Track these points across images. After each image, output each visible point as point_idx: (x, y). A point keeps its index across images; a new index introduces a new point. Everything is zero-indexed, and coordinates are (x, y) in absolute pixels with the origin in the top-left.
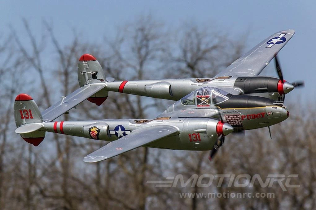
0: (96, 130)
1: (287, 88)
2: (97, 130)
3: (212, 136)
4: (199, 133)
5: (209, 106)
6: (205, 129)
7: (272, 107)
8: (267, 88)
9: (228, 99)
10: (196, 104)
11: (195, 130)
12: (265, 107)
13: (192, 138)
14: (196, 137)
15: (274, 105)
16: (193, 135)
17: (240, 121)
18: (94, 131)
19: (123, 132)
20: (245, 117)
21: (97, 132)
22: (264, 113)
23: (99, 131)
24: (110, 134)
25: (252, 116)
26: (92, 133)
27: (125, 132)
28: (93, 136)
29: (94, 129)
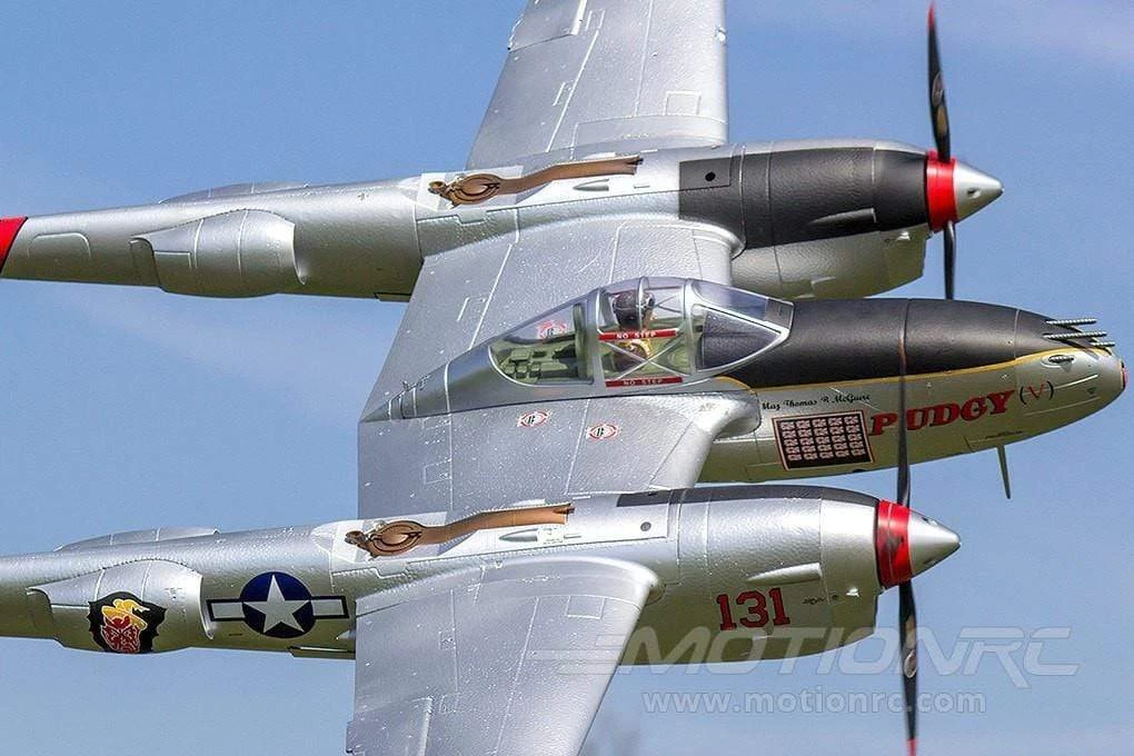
0: (136, 613)
1: (971, 192)
2: (142, 609)
3: (853, 592)
4: (776, 590)
5: (679, 380)
6: (815, 567)
7: (1046, 356)
8: (872, 211)
9: (783, 333)
10: (599, 371)
11: (757, 573)
12: (1012, 363)
13: (738, 612)
14: (760, 609)
15: (1054, 344)
16: (740, 601)
17: (863, 440)
18: (127, 619)
19: (299, 604)
20: (891, 418)
21: (143, 624)
22: (1007, 395)
23: (154, 614)
24: (212, 619)
25: (939, 410)
26: (108, 630)
27: (309, 604)
28: (117, 640)
29: (122, 609)
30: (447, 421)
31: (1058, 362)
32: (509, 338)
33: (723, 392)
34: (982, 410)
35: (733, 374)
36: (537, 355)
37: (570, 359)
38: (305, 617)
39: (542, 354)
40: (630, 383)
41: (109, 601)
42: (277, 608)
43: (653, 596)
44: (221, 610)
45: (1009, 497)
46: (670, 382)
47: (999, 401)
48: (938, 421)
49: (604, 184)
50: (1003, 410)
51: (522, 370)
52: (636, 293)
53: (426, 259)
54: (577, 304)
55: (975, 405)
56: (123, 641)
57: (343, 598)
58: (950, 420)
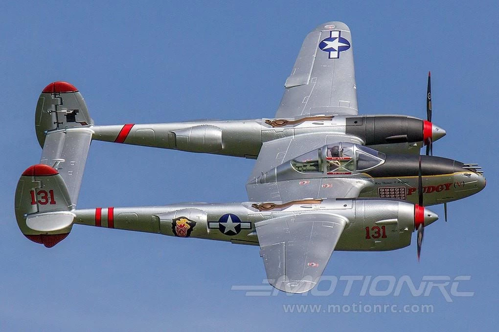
0: (187, 223)
3: (407, 229)
4: (384, 226)
5: (350, 173)
6: (396, 220)
7: (463, 173)
8: (406, 136)
9: (383, 161)
10: (325, 170)
11: (378, 221)
12: (453, 174)
13: (372, 233)
14: (378, 232)
15: (465, 170)
16: (373, 229)
17: (405, 196)
18: (184, 225)
19: (237, 224)
20: (414, 190)
21: (189, 227)
22: (450, 184)
23: (193, 224)
24: (209, 228)
25: (429, 188)
26: (178, 228)
27: (240, 225)
28: (180, 232)
29: (183, 221)
30: (276, 183)
31: (467, 175)
32: (294, 160)
33: (364, 177)
34: (442, 189)
35: (367, 172)
36: (304, 166)
37: (316, 166)
38: (238, 228)
39: (306, 166)
40: (335, 174)
41: (179, 219)
42: (230, 225)
43: (347, 225)
44: (212, 225)
45: (446, 221)
46: (348, 174)
47: (448, 186)
48: (428, 192)
49: (322, 123)
50: (449, 189)
51: (300, 169)
52: (338, 147)
53: (263, 143)
54: (320, 149)
55: (440, 187)
56: (182, 232)
57: (251, 223)
58: (432, 191)
